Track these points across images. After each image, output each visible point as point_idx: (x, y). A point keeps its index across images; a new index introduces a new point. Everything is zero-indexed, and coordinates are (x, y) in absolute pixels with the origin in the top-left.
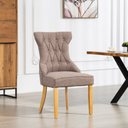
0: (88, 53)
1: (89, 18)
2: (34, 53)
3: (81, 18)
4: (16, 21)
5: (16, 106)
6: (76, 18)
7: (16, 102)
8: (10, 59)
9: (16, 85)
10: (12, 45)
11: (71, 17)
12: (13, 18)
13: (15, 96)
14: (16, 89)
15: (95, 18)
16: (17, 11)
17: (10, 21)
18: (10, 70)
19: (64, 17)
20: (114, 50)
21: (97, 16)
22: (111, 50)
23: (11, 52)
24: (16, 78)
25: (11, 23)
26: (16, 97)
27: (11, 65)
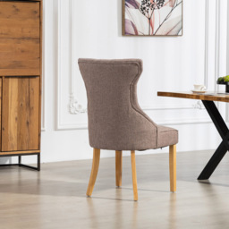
0: (160, 94)
1: (167, 35)
2: (71, 93)
3: (154, 35)
4: (39, 40)
6: (144, 35)
7: (39, 175)
8: (28, 104)
9: (39, 149)
10: (33, 80)
11: (137, 34)
12: (35, 33)
13: (36, 166)
14: (39, 155)
15: (177, 35)
16: (41, 23)
17: (29, 38)
18: (28, 123)
19: (125, 33)
21: (180, 33)
23: (31, 91)
24: (39, 135)
25: (31, 43)
26: (38, 169)
27: (30, 115)
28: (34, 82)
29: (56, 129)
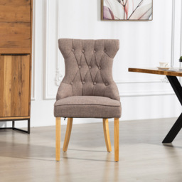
0: (131, 70)
1: (139, 20)
2: (57, 69)
3: (128, 20)
5: (29, 145)
6: (120, 20)
7: (29, 138)
8: (20, 77)
9: (29, 115)
10: (24, 57)
11: (113, 19)
12: (26, 18)
13: (27, 130)
14: (29, 120)
15: (147, 20)
17: (21, 22)
18: (20, 93)
19: (103, 18)
20: (167, 67)
21: (150, 18)
22: (163, 67)
23: (23, 67)
24: (30, 104)
25: (23, 26)
26: (28, 132)
27: (22, 86)
28: (26, 59)
29: (44, 98)
